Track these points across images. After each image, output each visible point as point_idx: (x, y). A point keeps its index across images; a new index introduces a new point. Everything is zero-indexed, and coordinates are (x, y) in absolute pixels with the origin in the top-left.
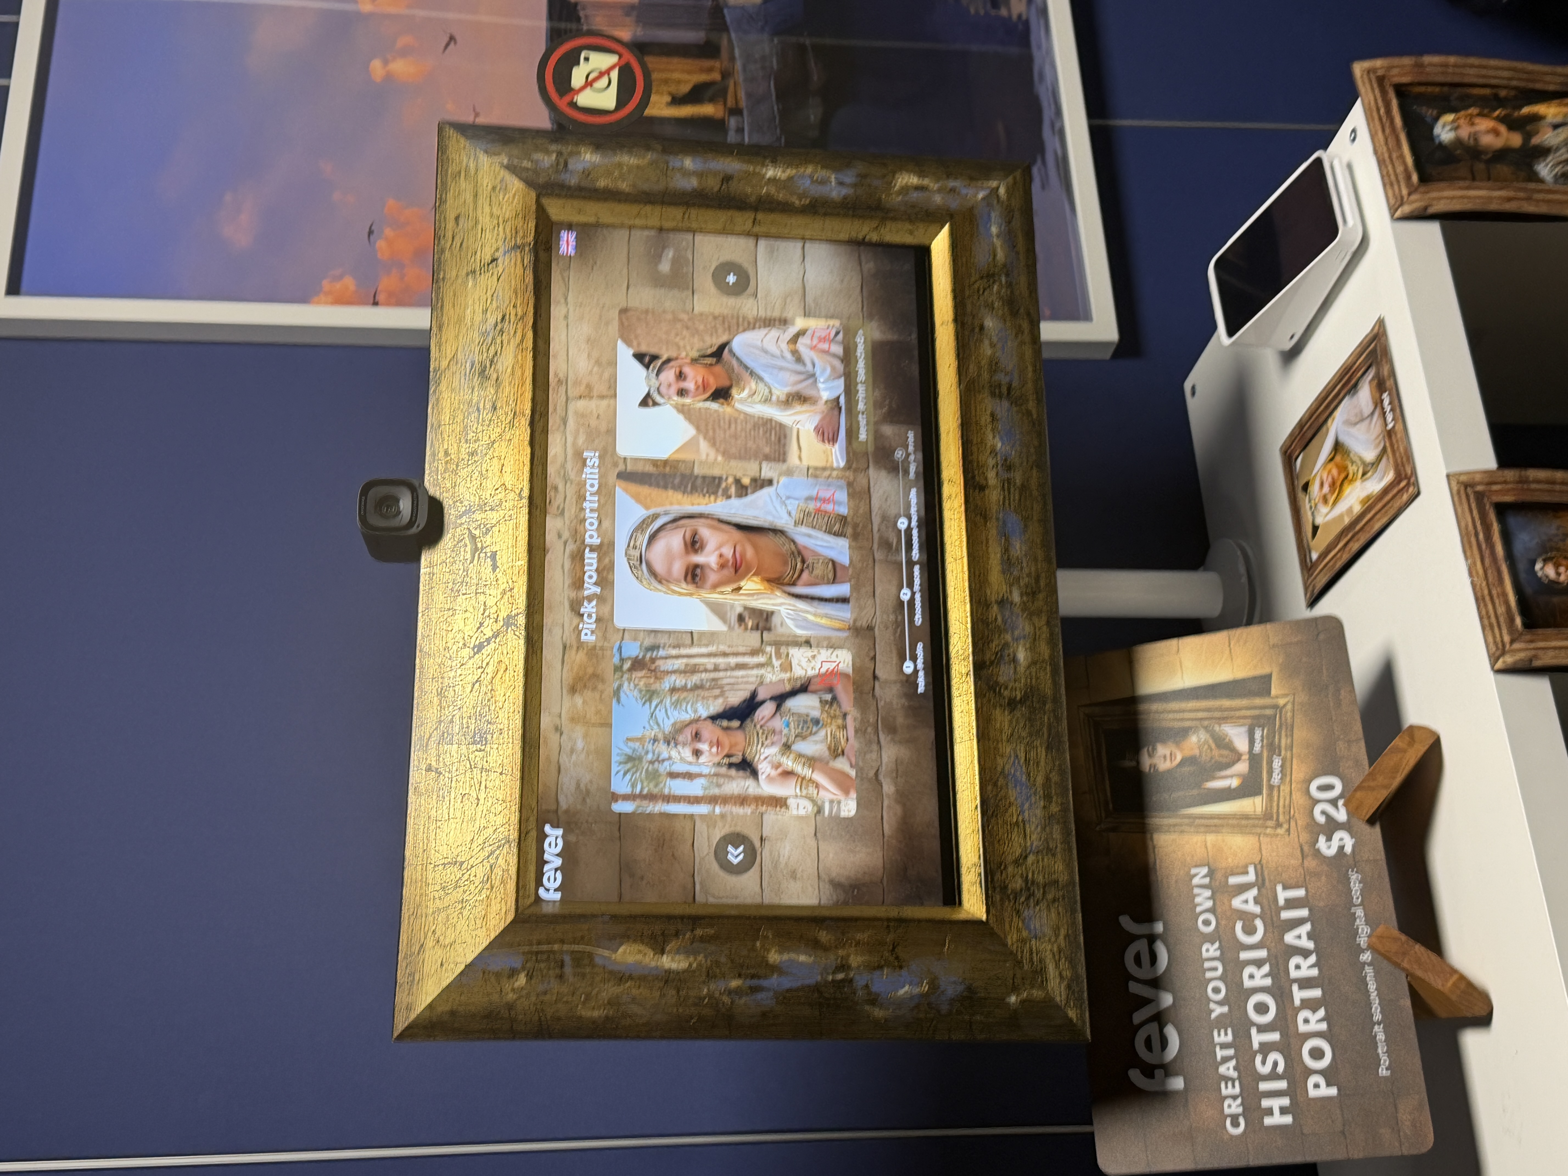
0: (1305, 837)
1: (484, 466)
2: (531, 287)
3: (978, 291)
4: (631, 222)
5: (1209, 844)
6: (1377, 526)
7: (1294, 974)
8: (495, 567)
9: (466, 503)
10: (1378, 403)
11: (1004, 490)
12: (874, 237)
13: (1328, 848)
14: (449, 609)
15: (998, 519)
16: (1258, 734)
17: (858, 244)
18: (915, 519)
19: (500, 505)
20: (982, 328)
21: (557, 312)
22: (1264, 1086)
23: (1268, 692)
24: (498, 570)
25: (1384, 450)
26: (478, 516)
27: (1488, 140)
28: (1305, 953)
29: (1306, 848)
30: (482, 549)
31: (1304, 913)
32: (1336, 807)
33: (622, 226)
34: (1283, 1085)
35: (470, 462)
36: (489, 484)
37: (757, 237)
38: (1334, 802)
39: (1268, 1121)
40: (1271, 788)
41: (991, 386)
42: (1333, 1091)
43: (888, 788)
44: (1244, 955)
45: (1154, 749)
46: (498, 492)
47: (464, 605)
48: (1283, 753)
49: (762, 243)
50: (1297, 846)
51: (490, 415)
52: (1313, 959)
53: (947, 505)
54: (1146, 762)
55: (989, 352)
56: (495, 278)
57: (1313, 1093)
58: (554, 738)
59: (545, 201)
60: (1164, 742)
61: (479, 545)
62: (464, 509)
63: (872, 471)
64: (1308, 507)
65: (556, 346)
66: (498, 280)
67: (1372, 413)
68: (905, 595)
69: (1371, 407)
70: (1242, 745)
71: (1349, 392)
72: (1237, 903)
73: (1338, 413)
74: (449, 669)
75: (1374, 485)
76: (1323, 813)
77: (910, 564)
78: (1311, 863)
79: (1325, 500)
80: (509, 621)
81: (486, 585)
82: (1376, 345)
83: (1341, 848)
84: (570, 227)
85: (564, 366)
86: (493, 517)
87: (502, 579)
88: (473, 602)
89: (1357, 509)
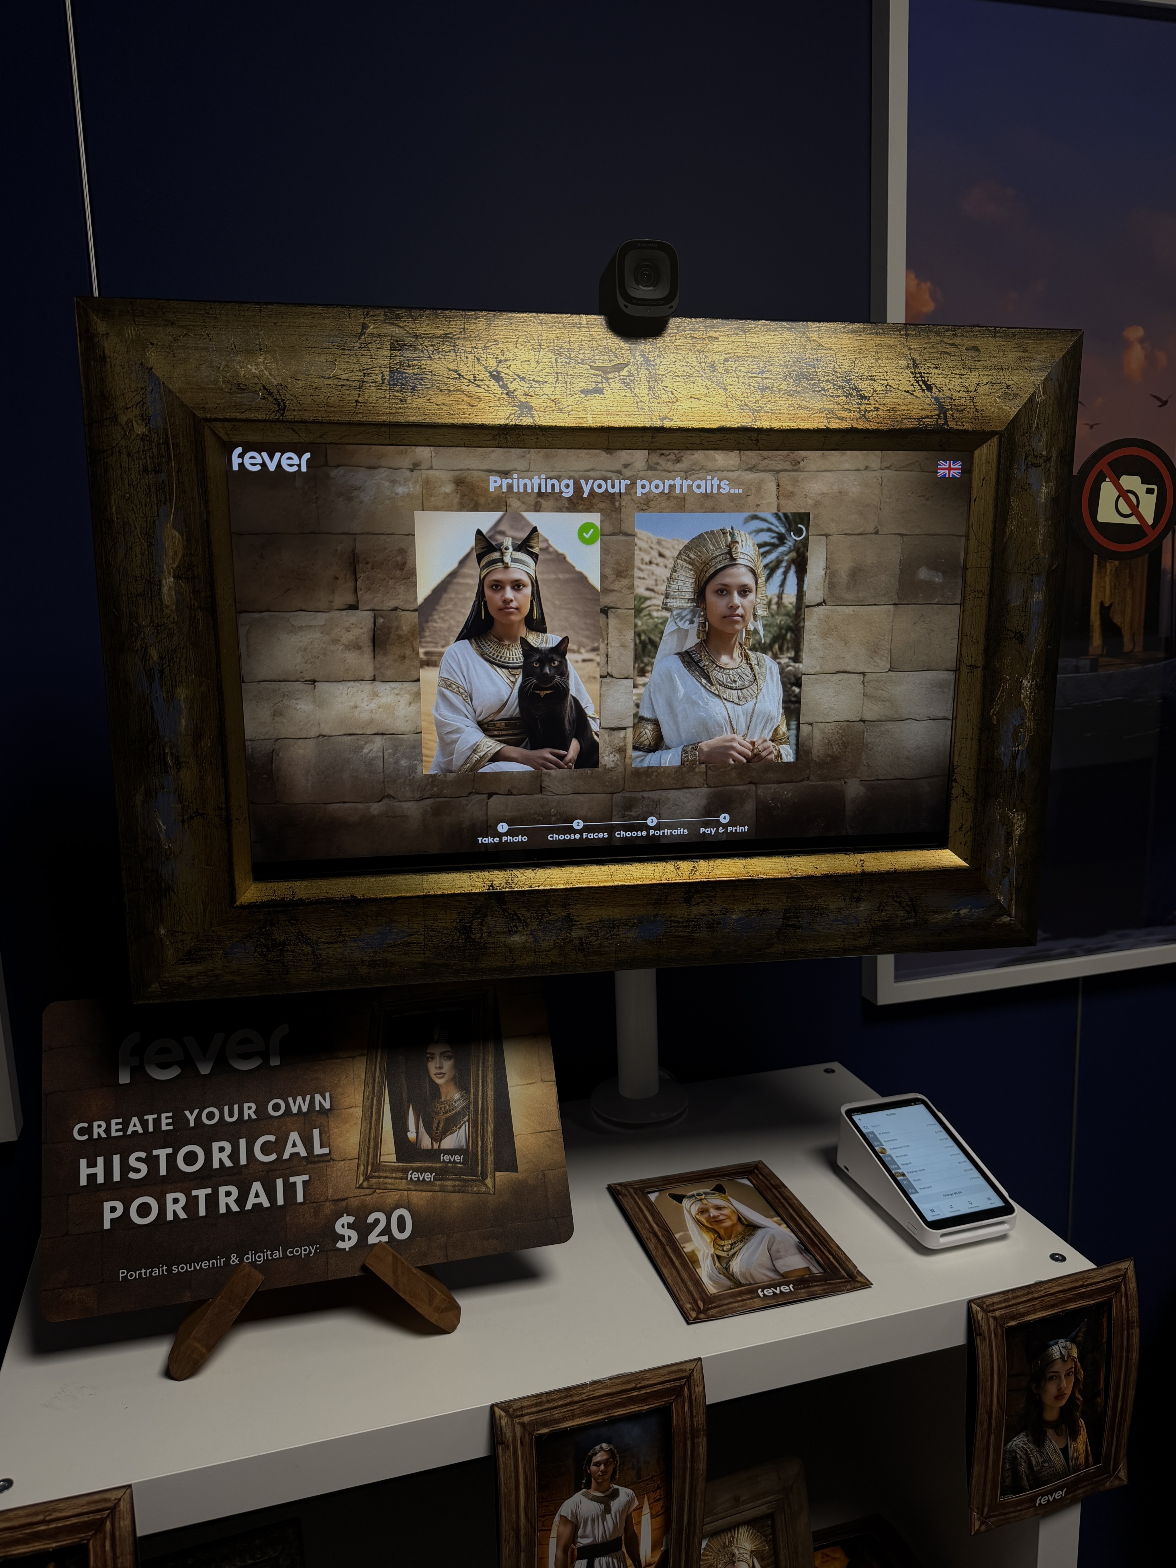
0: (354, 1202)
1: (699, 380)
2: (897, 426)
3: (898, 897)
4: (972, 536)
5: (353, 1109)
6: (665, 1272)
7: (222, 1190)
8: (586, 392)
9: (658, 361)
10: (785, 1278)
11: (687, 921)
12: (956, 791)
13: (343, 1225)
14: (540, 345)
15: (656, 916)
16: (457, 1158)
17: (949, 774)
18: (657, 833)
19: (656, 397)
20: (858, 900)
21: (873, 458)
22: (116, 1159)
23: (498, 1168)
24: (583, 396)
25: (738, 1284)
26: (643, 373)
27: (1052, 1389)
28: (241, 1200)
29: (344, 1203)
30: (606, 379)
31: (280, 1201)
32: (381, 1234)
33: (968, 527)
34: (117, 1177)
35: (703, 364)
36: (679, 384)
37: (957, 670)
38: (387, 1231)
39: (83, 1162)
40: (405, 1171)
41: (796, 909)
42: (107, 1225)
43: (376, 808)
44: (243, 1142)
45: (449, 1058)
46: (670, 394)
47: (544, 360)
48: (438, 1183)
49: (950, 676)
50: (346, 1195)
51: (756, 385)
52: (235, 1208)
53: (670, 866)
54: (437, 1050)
55: (832, 907)
56: (911, 388)
57: (107, 1206)
58: (407, 462)
59: (995, 440)
60: (455, 1066)
61: (611, 375)
62: (652, 359)
63: (705, 790)
64: (701, 1191)
65: (836, 458)
66: (908, 392)
67: (775, 1271)
68: (578, 824)
69: (782, 1270)
70: (448, 1143)
71: (801, 1242)
72: (294, 1136)
73: (784, 1228)
74: (474, 345)
75: (706, 1271)
76: (377, 1221)
77: (611, 830)
78: (328, 1208)
79: (702, 1211)
80: (526, 408)
81: (566, 382)
82: (843, 1277)
83: (342, 1238)
84: (967, 471)
85: (813, 467)
86: (642, 390)
87: (572, 401)
88: (548, 370)
89: (688, 1248)
